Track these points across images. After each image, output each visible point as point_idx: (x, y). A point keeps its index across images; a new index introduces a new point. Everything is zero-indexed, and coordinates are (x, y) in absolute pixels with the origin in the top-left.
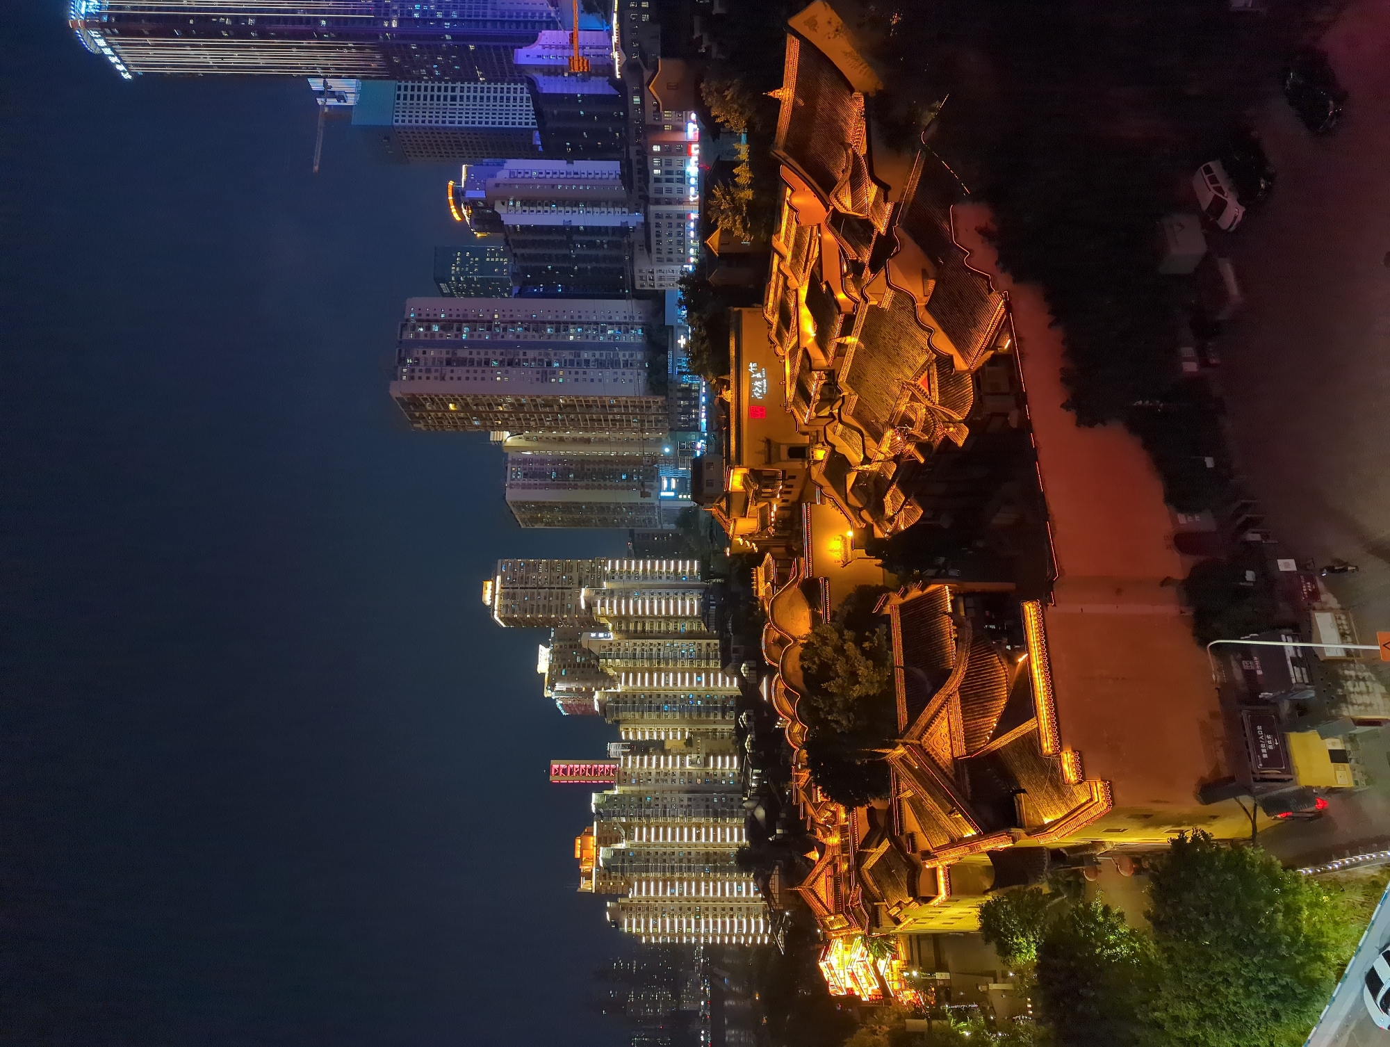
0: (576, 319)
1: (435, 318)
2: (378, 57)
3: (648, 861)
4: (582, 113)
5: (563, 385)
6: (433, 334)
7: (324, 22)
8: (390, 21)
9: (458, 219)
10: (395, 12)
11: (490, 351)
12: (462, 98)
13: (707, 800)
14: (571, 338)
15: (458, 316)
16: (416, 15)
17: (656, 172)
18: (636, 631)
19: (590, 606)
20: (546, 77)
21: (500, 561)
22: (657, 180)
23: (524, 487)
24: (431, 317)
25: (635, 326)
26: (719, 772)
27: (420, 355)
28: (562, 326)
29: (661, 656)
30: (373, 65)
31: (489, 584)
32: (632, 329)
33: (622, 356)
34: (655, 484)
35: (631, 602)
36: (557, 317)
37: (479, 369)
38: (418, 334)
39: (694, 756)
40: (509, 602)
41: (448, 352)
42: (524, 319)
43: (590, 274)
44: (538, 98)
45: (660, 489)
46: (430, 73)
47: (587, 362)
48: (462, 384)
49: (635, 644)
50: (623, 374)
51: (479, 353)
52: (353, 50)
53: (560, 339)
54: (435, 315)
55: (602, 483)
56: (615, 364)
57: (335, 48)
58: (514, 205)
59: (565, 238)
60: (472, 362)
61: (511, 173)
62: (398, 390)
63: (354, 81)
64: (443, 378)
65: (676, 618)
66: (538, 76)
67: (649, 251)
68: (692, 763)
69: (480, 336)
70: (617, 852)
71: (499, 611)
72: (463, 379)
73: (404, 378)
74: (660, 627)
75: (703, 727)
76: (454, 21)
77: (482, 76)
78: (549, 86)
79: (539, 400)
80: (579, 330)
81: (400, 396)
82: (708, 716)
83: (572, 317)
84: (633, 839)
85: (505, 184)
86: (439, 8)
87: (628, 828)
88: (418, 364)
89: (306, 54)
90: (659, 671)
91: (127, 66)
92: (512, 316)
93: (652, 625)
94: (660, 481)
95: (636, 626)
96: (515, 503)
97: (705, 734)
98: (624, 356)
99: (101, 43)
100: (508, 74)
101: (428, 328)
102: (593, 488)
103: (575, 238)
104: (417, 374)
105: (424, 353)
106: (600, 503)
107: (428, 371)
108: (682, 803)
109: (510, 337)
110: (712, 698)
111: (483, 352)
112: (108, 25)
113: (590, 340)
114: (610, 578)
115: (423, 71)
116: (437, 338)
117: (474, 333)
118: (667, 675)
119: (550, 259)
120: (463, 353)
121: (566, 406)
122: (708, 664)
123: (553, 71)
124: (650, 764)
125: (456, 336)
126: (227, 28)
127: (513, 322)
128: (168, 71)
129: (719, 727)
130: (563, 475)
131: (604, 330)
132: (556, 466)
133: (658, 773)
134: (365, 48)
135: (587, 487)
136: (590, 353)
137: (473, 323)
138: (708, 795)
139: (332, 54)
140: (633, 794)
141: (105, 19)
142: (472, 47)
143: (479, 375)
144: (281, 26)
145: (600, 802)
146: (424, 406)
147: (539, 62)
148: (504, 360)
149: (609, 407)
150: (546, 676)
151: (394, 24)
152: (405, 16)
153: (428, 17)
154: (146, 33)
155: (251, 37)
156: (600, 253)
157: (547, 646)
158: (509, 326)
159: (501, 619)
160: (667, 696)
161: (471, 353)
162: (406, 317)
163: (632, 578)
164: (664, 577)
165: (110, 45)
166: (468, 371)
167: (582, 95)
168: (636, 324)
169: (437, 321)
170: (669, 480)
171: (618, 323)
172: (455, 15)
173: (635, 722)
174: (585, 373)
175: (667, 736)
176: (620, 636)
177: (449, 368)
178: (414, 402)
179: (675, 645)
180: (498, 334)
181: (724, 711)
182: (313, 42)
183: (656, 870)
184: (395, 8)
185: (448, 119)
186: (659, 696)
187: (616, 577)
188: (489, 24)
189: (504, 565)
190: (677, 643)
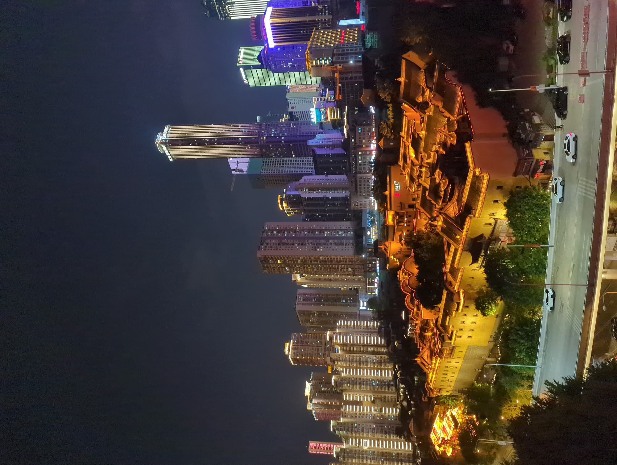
0: (327, 228)
1: (275, 229)
2: (258, 150)
3: (355, 454)
4: (331, 161)
5: (322, 252)
6: (274, 234)
7: (240, 139)
8: (263, 138)
9: (281, 209)
10: (265, 134)
11: (295, 240)
12: (286, 164)
13: (382, 426)
14: (325, 235)
15: (283, 228)
16: (272, 135)
17: (360, 162)
18: (350, 350)
19: (331, 338)
20: (318, 149)
21: (292, 334)
22: (360, 164)
23: (303, 304)
24: (274, 229)
25: (350, 231)
26: (387, 415)
27: (269, 241)
28: (322, 231)
29: (361, 361)
30: (256, 153)
31: (288, 344)
32: (349, 232)
33: (345, 241)
34: (357, 304)
35: (348, 337)
36: (320, 228)
37: (290, 246)
38: (268, 235)
39: (376, 408)
40: (295, 351)
41: (279, 241)
42: (308, 229)
43: (332, 217)
44: (315, 156)
45: (360, 306)
46: (276, 154)
47: (331, 244)
48: (284, 251)
49: (350, 356)
50: (345, 247)
51: (290, 241)
52: (250, 148)
53: (321, 236)
54: (275, 228)
55: (335, 303)
56: (342, 244)
57: (243, 147)
58: (305, 191)
59: (324, 202)
60: (288, 244)
61: (305, 180)
62: (260, 254)
63: (248, 159)
64: (277, 249)
65: (367, 345)
66: (316, 149)
67: (357, 192)
68: (375, 410)
69: (291, 235)
70: (342, 449)
71: (291, 355)
72: (284, 249)
73: (263, 249)
74: (360, 349)
75: (379, 395)
76: (285, 136)
77: (294, 155)
78: (319, 152)
79: (313, 258)
80: (329, 232)
81: (260, 256)
82: (381, 389)
83: (326, 228)
84: (349, 443)
85: (302, 184)
86: (280, 133)
87: (347, 439)
88: (268, 245)
89: (233, 150)
90: (360, 368)
91: (172, 156)
92: (303, 228)
93: (357, 348)
94: (359, 302)
95: (350, 348)
96: (299, 311)
97: (381, 399)
98: (346, 241)
99: (165, 148)
100: (304, 154)
101: (272, 232)
102: (331, 305)
103: (328, 202)
104: (267, 248)
105: (270, 241)
106: (334, 312)
107: (271, 247)
108: (370, 427)
109: (303, 236)
110: (383, 381)
111: (292, 241)
112: (169, 143)
113: (333, 236)
114: (340, 327)
115: (273, 154)
116: (275, 236)
117: (289, 234)
118: (363, 371)
119: (317, 211)
120: (285, 241)
121: (322, 261)
122: (381, 366)
123: (321, 147)
124: (356, 409)
125: (282, 235)
126: (207, 142)
127: (303, 230)
128: (185, 157)
129: (387, 395)
130: (319, 300)
131: (338, 232)
132: (316, 296)
133: (360, 414)
134: (254, 147)
135: (329, 305)
136: (333, 240)
137: (289, 231)
138: (382, 425)
139: (242, 149)
140: (348, 423)
141: (168, 141)
142: (291, 145)
143: (290, 248)
144: (226, 141)
145: (334, 425)
146: (269, 261)
147: (316, 144)
148: (300, 243)
149: (340, 261)
150: (309, 396)
151: (265, 138)
152: (269, 136)
153: (277, 135)
154: (180, 145)
155: (215, 145)
156: (337, 208)
157: (309, 382)
158: (302, 231)
159: (292, 359)
160: (363, 379)
161: (287, 241)
162: (264, 229)
163: (349, 328)
164: (362, 328)
165: (168, 149)
166: (286, 247)
167: (331, 154)
168: (351, 230)
169: (275, 230)
170: (363, 302)
171: (344, 230)
172: (286, 134)
173: (351, 391)
174: (330, 247)
175: (364, 399)
176: (344, 352)
177: (279, 246)
178: (265, 260)
179: (367, 357)
180: (298, 234)
181: (389, 386)
182: (236, 146)
183: (359, 458)
184: (265, 133)
185: (280, 171)
186: (360, 379)
187: (342, 328)
188: (298, 137)
189: (294, 335)
190: (368, 356)
